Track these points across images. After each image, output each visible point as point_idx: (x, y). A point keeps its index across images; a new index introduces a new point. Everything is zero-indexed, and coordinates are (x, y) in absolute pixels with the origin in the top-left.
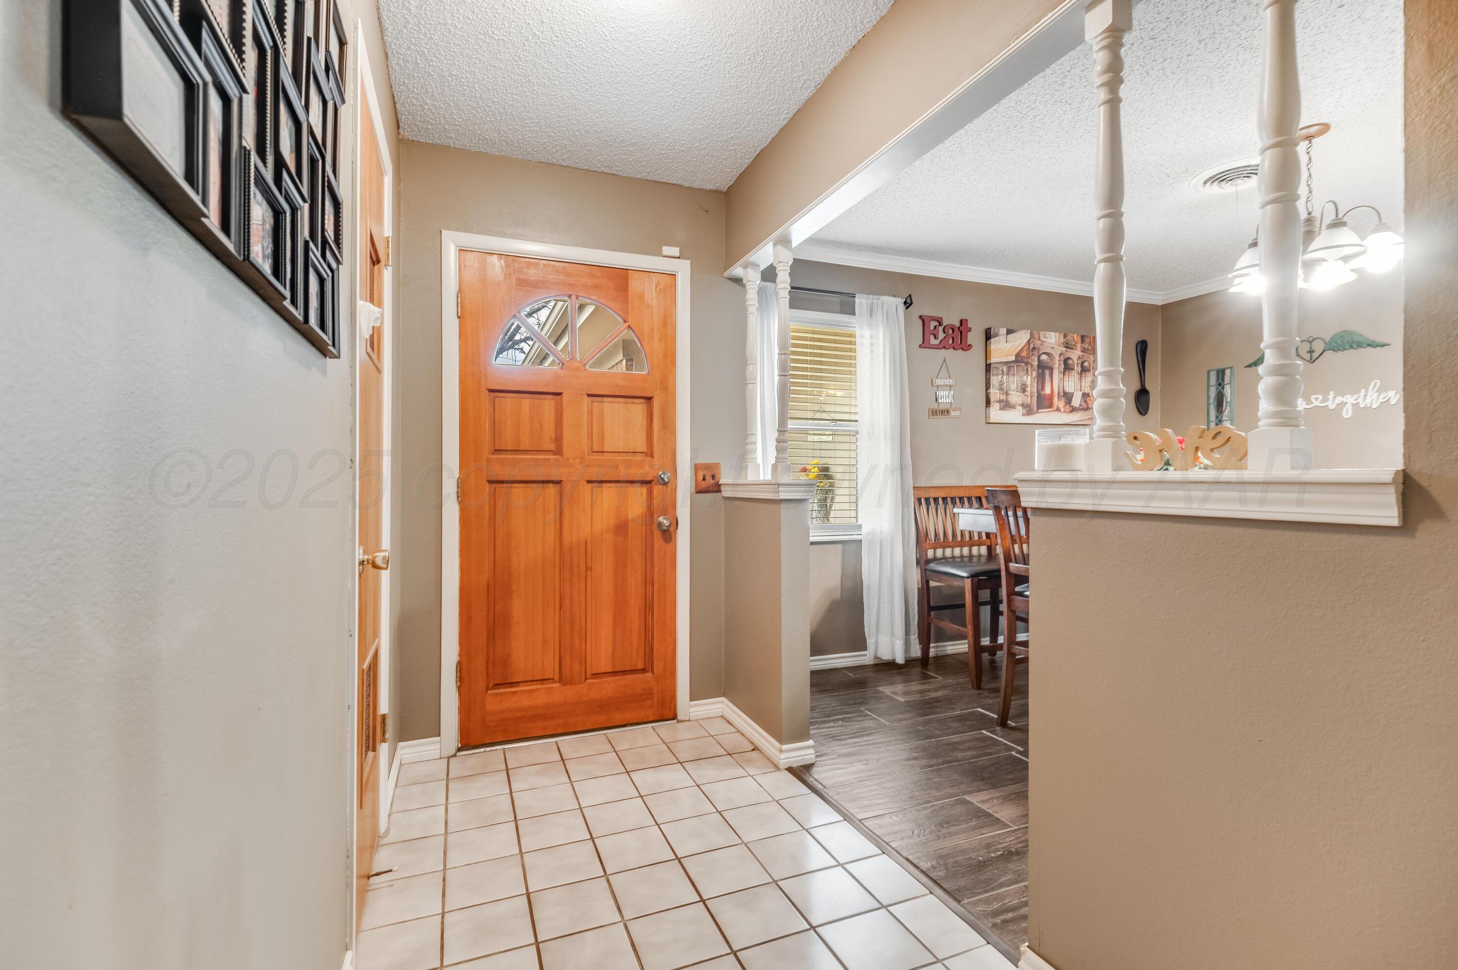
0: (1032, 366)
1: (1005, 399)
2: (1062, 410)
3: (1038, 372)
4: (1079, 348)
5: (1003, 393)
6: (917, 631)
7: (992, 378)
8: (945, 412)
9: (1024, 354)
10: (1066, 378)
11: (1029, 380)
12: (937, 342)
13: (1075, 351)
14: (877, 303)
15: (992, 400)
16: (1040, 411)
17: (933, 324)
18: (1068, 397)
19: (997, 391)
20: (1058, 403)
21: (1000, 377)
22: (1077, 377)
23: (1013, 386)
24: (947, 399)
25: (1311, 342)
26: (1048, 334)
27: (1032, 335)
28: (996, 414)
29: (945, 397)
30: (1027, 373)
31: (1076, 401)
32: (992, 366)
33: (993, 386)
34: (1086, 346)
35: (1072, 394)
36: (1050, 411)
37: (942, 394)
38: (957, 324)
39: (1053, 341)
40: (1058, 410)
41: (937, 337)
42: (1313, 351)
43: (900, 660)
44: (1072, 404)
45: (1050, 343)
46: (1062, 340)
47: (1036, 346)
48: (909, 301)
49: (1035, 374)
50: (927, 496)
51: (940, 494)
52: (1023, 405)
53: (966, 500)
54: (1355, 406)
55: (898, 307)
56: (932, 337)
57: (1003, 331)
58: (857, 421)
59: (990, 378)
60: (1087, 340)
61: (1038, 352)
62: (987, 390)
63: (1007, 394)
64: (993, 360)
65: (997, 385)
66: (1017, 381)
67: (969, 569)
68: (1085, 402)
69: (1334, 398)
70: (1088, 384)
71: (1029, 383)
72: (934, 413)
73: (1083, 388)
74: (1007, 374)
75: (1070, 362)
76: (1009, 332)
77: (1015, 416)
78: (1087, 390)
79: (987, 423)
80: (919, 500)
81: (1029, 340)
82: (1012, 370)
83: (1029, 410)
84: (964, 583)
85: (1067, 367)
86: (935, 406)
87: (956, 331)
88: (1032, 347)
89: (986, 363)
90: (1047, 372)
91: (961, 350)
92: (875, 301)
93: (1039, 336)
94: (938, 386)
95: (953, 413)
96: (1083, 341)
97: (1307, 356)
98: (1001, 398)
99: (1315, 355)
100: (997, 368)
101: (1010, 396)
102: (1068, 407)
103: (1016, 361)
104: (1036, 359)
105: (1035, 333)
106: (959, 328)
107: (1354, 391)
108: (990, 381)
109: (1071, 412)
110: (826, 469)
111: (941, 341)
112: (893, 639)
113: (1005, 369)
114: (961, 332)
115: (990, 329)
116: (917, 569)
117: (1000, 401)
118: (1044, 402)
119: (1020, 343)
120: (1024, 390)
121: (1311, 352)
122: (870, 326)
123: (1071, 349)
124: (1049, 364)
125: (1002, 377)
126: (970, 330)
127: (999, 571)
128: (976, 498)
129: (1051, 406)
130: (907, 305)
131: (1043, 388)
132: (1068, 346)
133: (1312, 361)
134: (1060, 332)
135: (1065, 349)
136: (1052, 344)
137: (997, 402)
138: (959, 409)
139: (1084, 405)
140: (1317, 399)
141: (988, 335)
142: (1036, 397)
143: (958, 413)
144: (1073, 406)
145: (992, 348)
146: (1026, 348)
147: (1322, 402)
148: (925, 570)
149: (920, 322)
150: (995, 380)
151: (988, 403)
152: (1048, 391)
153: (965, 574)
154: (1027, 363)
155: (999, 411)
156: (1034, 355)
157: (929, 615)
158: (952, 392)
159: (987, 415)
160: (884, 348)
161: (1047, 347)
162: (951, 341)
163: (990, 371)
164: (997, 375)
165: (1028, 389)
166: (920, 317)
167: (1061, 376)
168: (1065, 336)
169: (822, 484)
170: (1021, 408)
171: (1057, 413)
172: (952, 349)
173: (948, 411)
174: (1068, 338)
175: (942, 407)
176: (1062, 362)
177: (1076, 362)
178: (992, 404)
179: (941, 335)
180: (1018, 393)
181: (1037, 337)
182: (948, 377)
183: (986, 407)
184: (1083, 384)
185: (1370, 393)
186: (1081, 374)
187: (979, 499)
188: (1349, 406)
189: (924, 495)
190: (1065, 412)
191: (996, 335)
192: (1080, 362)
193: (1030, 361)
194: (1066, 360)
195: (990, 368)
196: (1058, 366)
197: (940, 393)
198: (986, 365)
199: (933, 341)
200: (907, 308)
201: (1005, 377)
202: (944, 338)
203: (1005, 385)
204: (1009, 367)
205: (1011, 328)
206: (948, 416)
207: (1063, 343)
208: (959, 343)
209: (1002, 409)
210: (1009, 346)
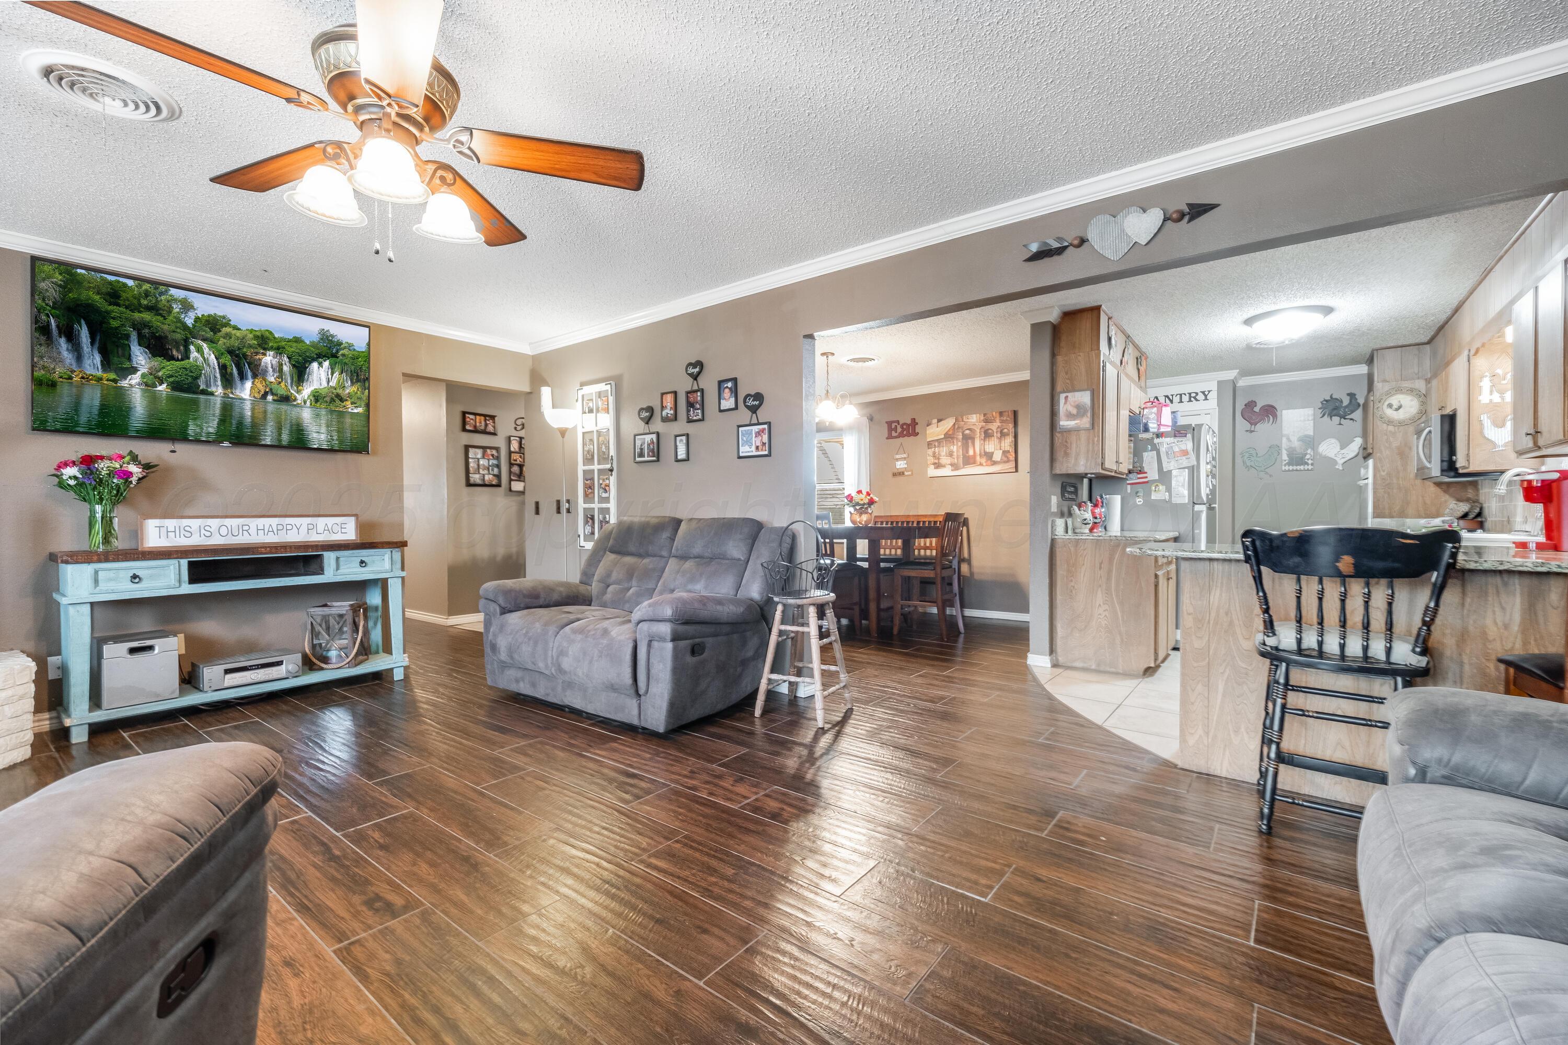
0: (958, 439)
1: (937, 462)
2: (985, 464)
3: (962, 442)
4: (997, 421)
5: (936, 459)
8: (901, 474)
9: (951, 433)
10: (987, 442)
11: (956, 448)
12: (897, 435)
13: (992, 424)
16: (965, 467)
17: (894, 425)
18: (989, 455)
19: (932, 458)
20: (981, 460)
21: (933, 449)
22: (996, 441)
23: (943, 453)
26: (970, 416)
27: (956, 420)
28: (933, 472)
29: (901, 465)
30: (954, 444)
31: (997, 457)
33: (928, 455)
34: (1004, 419)
35: (993, 453)
36: (974, 466)
38: (909, 422)
39: (975, 421)
40: (981, 464)
41: (897, 432)
44: (993, 459)
45: (972, 423)
47: (960, 426)
48: (871, 418)
49: (960, 444)
52: (952, 465)
55: (865, 422)
56: (894, 432)
57: (935, 421)
60: (1005, 415)
61: (963, 429)
63: (939, 459)
64: (928, 439)
65: (932, 454)
66: (946, 450)
68: (1006, 457)
70: (1007, 444)
71: (955, 450)
72: (894, 475)
73: (1003, 448)
74: (939, 446)
75: (988, 431)
76: (939, 421)
77: (947, 471)
78: (1007, 449)
79: (929, 478)
81: (955, 423)
82: (942, 443)
83: (955, 467)
85: (986, 436)
86: (895, 471)
87: (908, 426)
88: (957, 427)
89: (926, 442)
90: (970, 441)
91: (911, 437)
94: (897, 460)
95: (906, 473)
98: (935, 462)
100: (931, 444)
101: (941, 460)
102: (990, 462)
103: (945, 438)
104: (961, 434)
105: (960, 418)
106: (910, 424)
109: (993, 465)
111: (900, 433)
113: (937, 443)
114: (911, 426)
117: (934, 464)
118: (969, 461)
119: (948, 426)
120: (952, 455)
123: (989, 423)
124: (972, 436)
125: (935, 449)
126: (916, 424)
129: (974, 463)
130: (871, 420)
131: (967, 452)
132: (986, 421)
134: (980, 412)
135: (984, 424)
136: (974, 423)
137: (932, 464)
138: (911, 470)
139: (1005, 459)
142: (961, 458)
143: (909, 473)
144: (994, 461)
145: (929, 432)
146: (953, 428)
149: (890, 426)
150: (930, 451)
151: (926, 466)
152: (971, 452)
154: (954, 438)
155: (934, 470)
156: (959, 432)
158: (906, 461)
159: (928, 473)
161: (970, 425)
162: (906, 432)
165: (955, 454)
166: (886, 422)
167: (981, 442)
168: (985, 414)
170: (950, 466)
171: (979, 467)
172: (906, 437)
173: (903, 473)
174: (987, 415)
175: (899, 471)
176: (982, 433)
177: (995, 431)
178: (929, 466)
179: (899, 430)
180: (947, 458)
181: (962, 420)
182: (903, 453)
184: (1003, 445)
186: (1000, 438)
190: (987, 465)
192: (999, 431)
193: (956, 436)
194: (985, 431)
196: (978, 437)
197: (899, 463)
199: (894, 434)
201: (937, 449)
202: (902, 431)
203: (937, 453)
204: (940, 442)
206: (903, 476)
207: (982, 420)
208: (911, 432)
209: (936, 468)
210: (938, 429)
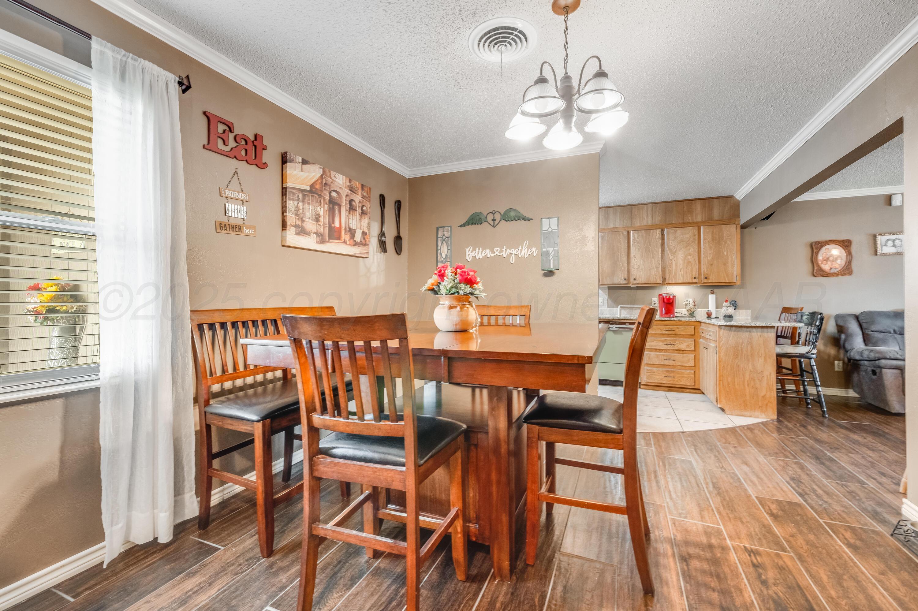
0: (324, 199)
1: (300, 224)
2: (348, 243)
3: (329, 206)
4: (360, 194)
5: (298, 219)
6: (194, 486)
7: (288, 202)
8: (236, 228)
9: (318, 187)
10: (351, 216)
11: (322, 211)
12: (227, 149)
13: (357, 196)
14: (134, 65)
15: (288, 224)
16: (331, 241)
17: (221, 128)
18: (352, 232)
19: (293, 216)
20: (345, 236)
21: (296, 202)
22: (358, 217)
23: (308, 214)
24: (239, 214)
25: (494, 214)
26: (337, 175)
27: (324, 171)
28: (292, 238)
29: (237, 212)
30: (320, 205)
31: (358, 237)
32: (288, 190)
33: (289, 210)
34: (365, 194)
35: (355, 231)
36: (339, 242)
37: (233, 207)
38: (251, 137)
39: (341, 182)
40: (345, 242)
41: (226, 143)
42: (495, 220)
43: (165, 537)
44: (355, 239)
45: (339, 183)
46: (348, 184)
47: (327, 182)
48: (185, 82)
49: (326, 207)
50: (210, 321)
51: (229, 318)
52: (316, 233)
53: (260, 323)
54: (516, 255)
55: (169, 83)
56: (220, 142)
57: (299, 159)
58: (93, 219)
59: (286, 202)
60: (365, 189)
61: (330, 188)
62: (283, 213)
63: (303, 221)
64: (289, 184)
65: (293, 210)
66: (312, 210)
67: (259, 408)
68: (364, 239)
69: (506, 250)
70: (366, 225)
71: (322, 214)
72: (222, 227)
73: (362, 227)
74: (303, 202)
75: (353, 203)
76: (304, 162)
77: (310, 242)
78: (365, 230)
79: (283, 246)
80: (200, 327)
81: (322, 175)
82: (307, 198)
83: (321, 239)
84: (252, 427)
85: (352, 208)
86: (224, 219)
87: (250, 144)
88: (324, 182)
89: (282, 186)
90: (336, 208)
91: (255, 166)
92: (129, 60)
93: (330, 174)
94: (228, 198)
95: (246, 231)
96: (362, 189)
97: (492, 223)
98: (297, 223)
99: (496, 222)
100: (293, 193)
101: (305, 223)
102: (352, 241)
103: (310, 191)
104: (328, 194)
105: (327, 170)
106: (253, 142)
107: (516, 247)
108: (286, 204)
109: (354, 245)
110: (76, 288)
111: (232, 149)
112: (156, 511)
113: (301, 196)
114: (255, 147)
115: (286, 153)
116: (194, 409)
117: (296, 226)
118: (334, 234)
119: (314, 177)
120: (317, 220)
121: (494, 220)
122: (121, 92)
123: (354, 193)
124: (338, 202)
125: (298, 204)
126: (265, 148)
127: (297, 403)
128: (271, 320)
129: (339, 238)
130: (184, 87)
131: (333, 221)
132: (352, 190)
133: (494, 226)
134: (346, 177)
135: (349, 192)
136: (340, 184)
137: (293, 226)
138: (254, 227)
139: (363, 241)
140: (497, 250)
141: (284, 160)
142: (327, 228)
143: (252, 231)
144: (355, 241)
145: (289, 172)
146: (319, 181)
147: (500, 252)
148: (205, 412)
149: (205, 120)
150: (291, 205)
151: (284, 226)
152: (337, 224)
153: (255, 418)
154: (320, 196)
155: (295, 236)
156: (326, 190)
157: (210, 465)
158: (245, 208)
159: (283, 238)
160: (145, 126)
161: (337, 186)
162: (243, 153)
163: (286, 195)
164: (293, 200)
165: (321, 219)
166: (205, 113)
167: (347, 214)
168: (350, 181)
169: (64, 308)
170: (315, 236)
171: (343, 245)
172: (245, 162)
173: (240, 228)
174: (352, 183)
175: (232, 222)
176: (348, 202)
177: (358, 205)
178: (288, 227)
179: (232, 143)
180: (312, 221)
181: (328, 175)
182: (240, 191)
183: (283, 230)
184: (363, 224)
185: (524, 249)
186: (361, 216)
187: (275, 322)
188: (513, 255)
189: (206, 320)
190: (350, 245)
191: (292, 161)
192: (360, 205)
193: (322, 194)
194: (351, 201)
195: (286, 191)
196: (345, 206)
197: (231, 207)
198: (283, 188)
199: (222, 147)
200: (184, 91)
201: (300, 204)
202: (236, 147)
203: (301, 211)
204: (305, 195)
205: (306, 159)
206: (240, 233)
207: (348, 186)
208: (254, 158)
209: (297, 234)
210: (304, 175)
